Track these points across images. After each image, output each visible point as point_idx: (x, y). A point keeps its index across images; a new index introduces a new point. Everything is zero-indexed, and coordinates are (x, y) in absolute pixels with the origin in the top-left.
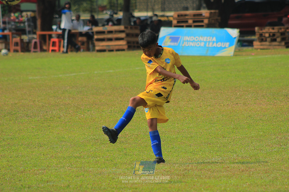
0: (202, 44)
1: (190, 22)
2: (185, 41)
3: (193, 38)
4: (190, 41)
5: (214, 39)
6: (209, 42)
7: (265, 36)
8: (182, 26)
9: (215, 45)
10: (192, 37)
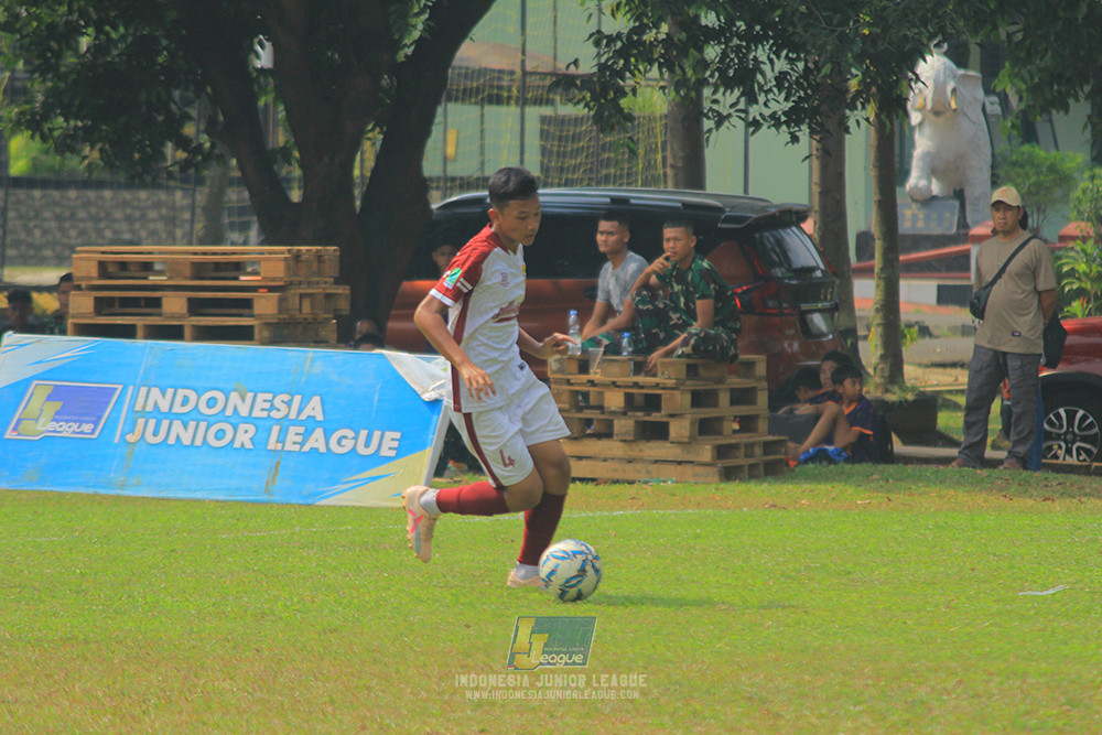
0: (244, 437)
1: (174, 305)
2: (143, 413)
3: (192, 396)
4: (171, 416)
5: (315, 408)
6: (284, 423)
7: (601, 408)
8: (128, 332)
9: (317, 440)
10: (181, 393)
